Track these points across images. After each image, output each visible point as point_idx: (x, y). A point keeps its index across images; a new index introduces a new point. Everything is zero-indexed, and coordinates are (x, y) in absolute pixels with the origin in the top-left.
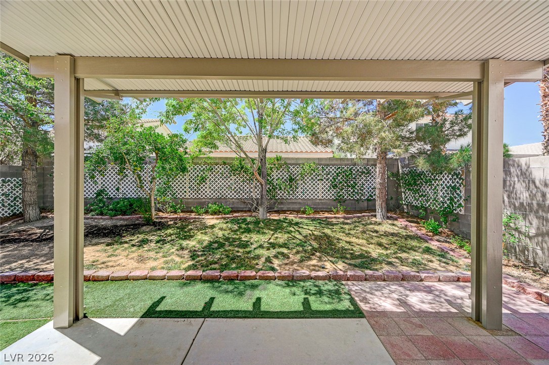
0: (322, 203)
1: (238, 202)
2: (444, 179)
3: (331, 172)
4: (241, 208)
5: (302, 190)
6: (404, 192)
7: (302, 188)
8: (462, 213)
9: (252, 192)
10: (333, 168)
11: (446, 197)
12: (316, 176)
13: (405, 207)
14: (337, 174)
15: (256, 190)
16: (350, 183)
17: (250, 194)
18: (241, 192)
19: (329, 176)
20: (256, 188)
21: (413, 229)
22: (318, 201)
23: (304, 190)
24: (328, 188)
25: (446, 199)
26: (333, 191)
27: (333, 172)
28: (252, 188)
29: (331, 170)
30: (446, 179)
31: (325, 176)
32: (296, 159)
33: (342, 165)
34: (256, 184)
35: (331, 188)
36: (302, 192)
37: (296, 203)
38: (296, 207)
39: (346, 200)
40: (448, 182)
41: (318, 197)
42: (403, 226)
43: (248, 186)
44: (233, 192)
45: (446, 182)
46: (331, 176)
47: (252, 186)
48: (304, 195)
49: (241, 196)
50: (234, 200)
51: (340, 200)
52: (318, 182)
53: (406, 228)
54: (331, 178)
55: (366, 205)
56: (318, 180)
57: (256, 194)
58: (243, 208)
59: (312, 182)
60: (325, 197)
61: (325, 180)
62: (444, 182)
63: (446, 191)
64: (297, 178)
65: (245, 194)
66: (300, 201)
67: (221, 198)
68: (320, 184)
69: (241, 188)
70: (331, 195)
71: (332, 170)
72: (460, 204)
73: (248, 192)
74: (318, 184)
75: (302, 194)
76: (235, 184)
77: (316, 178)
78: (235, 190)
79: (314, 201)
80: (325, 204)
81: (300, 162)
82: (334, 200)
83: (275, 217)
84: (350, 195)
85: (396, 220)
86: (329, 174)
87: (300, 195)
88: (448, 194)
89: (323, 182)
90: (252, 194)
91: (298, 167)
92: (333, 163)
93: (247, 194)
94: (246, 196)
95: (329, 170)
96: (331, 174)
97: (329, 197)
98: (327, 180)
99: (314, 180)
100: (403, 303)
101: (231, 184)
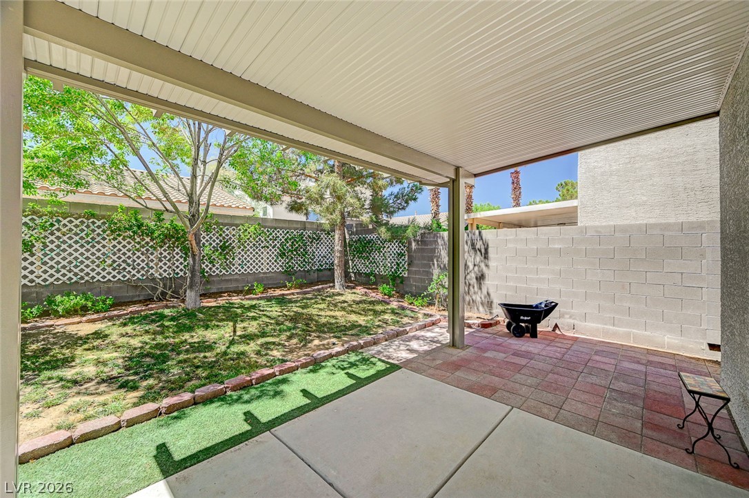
0: (267, 277)
1: (121, 288)
2: (391, 247)
3: (278, 237)
4: (129, 297)
5: (240, 262)
6: (352, 260)
7: (239, 259)
8: (406, 275)
9: (152, 268)
10: (281, 232)
11: (393, 262)
12: (260, 242)
13: (353, 275)
14: (286, 240)
15: (161, 264)
16: (300, 250)
17: (148, 271)
18: (129, 269)
19: (276, 242)
20: (161, 261)
21: (373, 296)
22: (262, 275)
23: (243, 262)
24: (275, 258)
25: (393, 265)
26: (281, 261)
27: (281, 237)
28: (152, 261)
29: (278, 234)
30: (393, 247)
31: (271, 242)
32: (231, 217)
33: (290, 230)
34: (161, 254)
35: (278, 258)
36: (240, 265)
37: (231, 280)
38: (232, 286)
39: (296, 272)
40: (395, 249)
41: (262, 269)
42: (363, 293)
43: (143, 257)
44: (109, 269)
45: (393, 249)
46: (278, 242)
47: (152, 257)
48: (243, 268)
49: (128, 276)
50: (111, 285)
51: (289, 273)
52: (262, 250)
53: (366, 294)
54: (278, 245)
55: (316, 276)
56: (262, 247)
57: (161, 271)
58: (133, 296)
59: (254, 250)
60: (270, 269)
61: (270, 248)
62: (391, 249)
63: (393, 257)
64: (233, 244)
65: (138, 272)
66: (236, 277)
67: (76, 282)
68: (265, 253)
69: (129, 261)
70: (278, 266)
71: (280, 234)
72: (405, 268)
73: (143, 268)
74: (262, 253)
75: (240, 268)
76: (114, 254)
77: (260, 244)
78: (115, 265)
79: (256, 276)
80: (271, 278)
81: (237, 222)
82: (283, 273)
83: (211, 303)
84: (299, 265)
85: (354, 288)
86: (276, 240)
87: (237, 268)
88: (395, 260)
89: (268, 250)
90: (151, 271)
91: (234, 229)
92: (280, 225)
93: (142, 272)
94: (139, 276)
95: (276, 234)
96: (278, 240)
97: (275, 269)
98: (273, 247)
99: (257, 248)
100: (411, 351)
101: (104, 254)
